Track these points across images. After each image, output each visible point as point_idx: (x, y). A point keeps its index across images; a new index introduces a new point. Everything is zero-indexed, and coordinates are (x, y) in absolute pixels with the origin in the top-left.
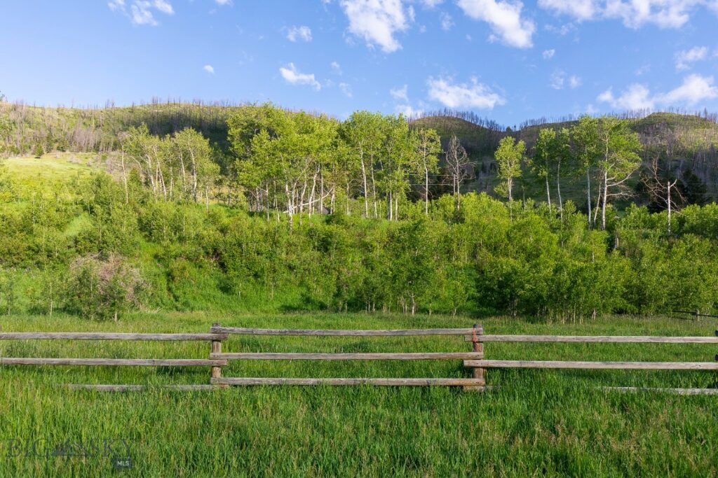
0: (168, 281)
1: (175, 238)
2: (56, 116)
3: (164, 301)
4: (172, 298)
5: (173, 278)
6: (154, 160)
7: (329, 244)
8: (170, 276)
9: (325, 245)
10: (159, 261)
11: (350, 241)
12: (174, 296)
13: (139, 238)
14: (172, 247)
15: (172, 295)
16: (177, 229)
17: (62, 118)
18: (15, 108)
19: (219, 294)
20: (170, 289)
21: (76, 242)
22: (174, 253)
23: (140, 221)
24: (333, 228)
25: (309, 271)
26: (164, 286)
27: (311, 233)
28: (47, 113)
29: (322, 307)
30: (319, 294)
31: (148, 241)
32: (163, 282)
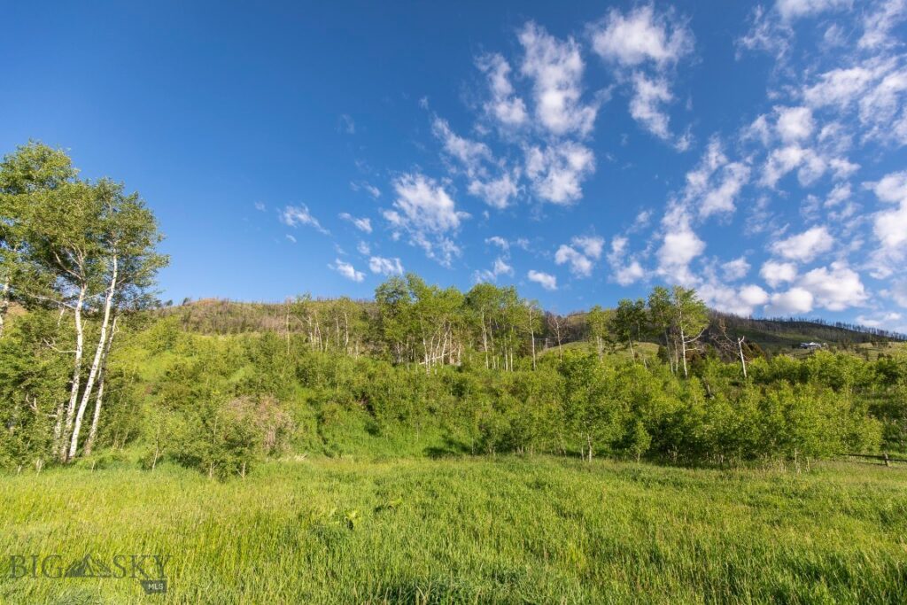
0: (319, 423)
1: (327, 384)
2: (250, 308)
3: (313, 444)
4: (321, 440)
5: (323, 421)
6: (314, 321)
7: (462, 389)
8: (321, 419)
9: (459, 390)
10: (311, 404)
11: (480, 387)
12: (323, 439)
13: (295, 384)
14: (325, 392)
15: (321, 437)
16: (330, 375)
17: (255, 310)
18: (223, 303)
19: (367, 436)
20: (319, 432)
21: (237, 387)
22: (325, 397)
23: (298, 369)
24: (464, 375)
25: (448, 413)
26: (314, 429)
27: (446, 380)
28: (245, 306)
29: (465, 449)
30: (460, 435)
31: (304, 387)
32: (313, 424)
